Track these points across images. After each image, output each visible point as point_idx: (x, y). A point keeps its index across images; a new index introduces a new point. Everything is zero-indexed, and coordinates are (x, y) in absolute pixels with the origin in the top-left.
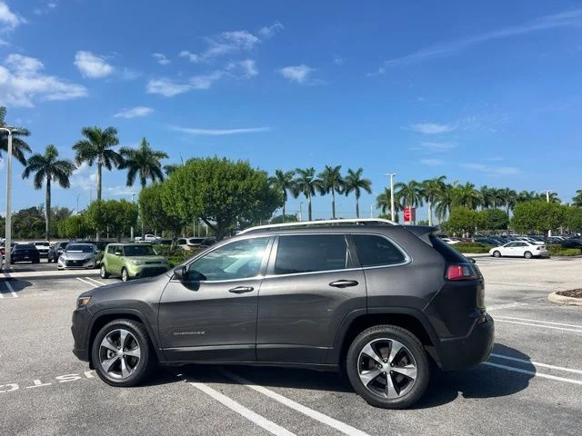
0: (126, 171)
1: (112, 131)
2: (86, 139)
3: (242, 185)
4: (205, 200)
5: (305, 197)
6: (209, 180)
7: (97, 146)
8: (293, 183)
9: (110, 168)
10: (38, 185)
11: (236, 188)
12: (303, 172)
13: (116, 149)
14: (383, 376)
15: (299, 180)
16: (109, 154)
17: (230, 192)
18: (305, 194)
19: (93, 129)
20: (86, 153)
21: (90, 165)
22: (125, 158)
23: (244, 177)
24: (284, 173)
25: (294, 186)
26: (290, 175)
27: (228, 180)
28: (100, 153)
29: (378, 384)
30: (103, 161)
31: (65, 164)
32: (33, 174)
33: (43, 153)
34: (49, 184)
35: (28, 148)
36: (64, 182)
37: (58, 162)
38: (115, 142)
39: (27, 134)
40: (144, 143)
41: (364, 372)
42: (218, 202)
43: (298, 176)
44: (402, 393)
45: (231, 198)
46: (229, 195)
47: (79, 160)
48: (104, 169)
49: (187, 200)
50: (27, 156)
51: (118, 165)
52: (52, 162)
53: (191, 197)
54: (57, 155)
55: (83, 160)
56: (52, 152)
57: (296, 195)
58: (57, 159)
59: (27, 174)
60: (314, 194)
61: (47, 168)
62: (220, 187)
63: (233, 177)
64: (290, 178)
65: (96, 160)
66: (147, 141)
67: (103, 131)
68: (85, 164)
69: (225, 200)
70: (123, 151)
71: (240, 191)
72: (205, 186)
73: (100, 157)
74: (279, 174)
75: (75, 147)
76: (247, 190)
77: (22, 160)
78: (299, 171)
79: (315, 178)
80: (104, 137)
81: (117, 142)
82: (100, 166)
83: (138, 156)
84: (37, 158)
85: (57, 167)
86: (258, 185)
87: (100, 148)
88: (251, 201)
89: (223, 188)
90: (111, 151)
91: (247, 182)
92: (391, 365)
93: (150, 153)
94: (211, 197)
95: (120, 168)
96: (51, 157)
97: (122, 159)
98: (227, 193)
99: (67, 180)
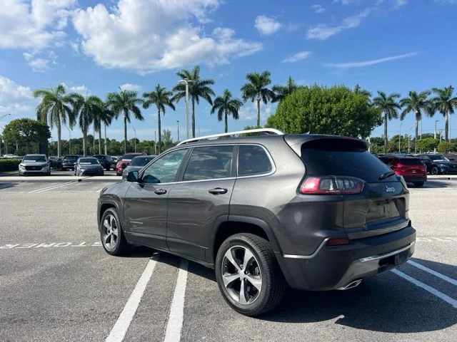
0: (277, 104)
1: (267, 74)
2: (249, 82)
3: (335, 107)
4: (302, 123)
5: (442, 115)
6: (306, 105)
7: (257, 87)
8: (427, 102)
9: (266, 102)
10: (220, 118)
11: (330, 110)
12: (440, 91)
13: (269, 87)
14: (239, 281)
15: (435, 99)
16: (265, 92)
17: (324, 114)
18: (441, 112)
19: (254, 74)
20: (249, 93)
21: (253, 101)
22: (276, 93)
23: (339, 100)
24: (418, 94)
25: (430, 106)
26: (423, 95)
27: (323, 103)
28: (259, 91)
30: (261, 97)
31: (235, 102)
32: (217, 111)
33: (222, 96)
34: (226, 117)
35: (213, 93)
36: (236, 116)
37: (232, 101)
38: (268, 81)
39: (212, 82)
40: (290, 79)
42: (314, 124)
43: (434, 95)
45: (324, 119)
46: (323, 116)
47: (245, 98)
48: (262, 102)
49: (289, 123)
50: (213, 99)
51: (271, 100)
52: (228, 101)
53: (290, 120)
54: (231, 96)
55: (248, 98)
56: (228, 94)
57: (431, 113)
58: (231, 99)
59: (213, 111)
61: (226, 107)
62: (315, 110)
63: (328, 101)
64: (424, 97)
65: (256, 97)
66: (292, 79)
67: (260, 75)
68: (249, 100)
69: (319, 121)
70: (275, 89)
71: (333, 113)
72: (302, 110)
73: (259, 95)
74: (414, 95)
75: (242, 89)
76: (340, 113)
77: (210, 101)
78: (435, 90)
79: (454, 95)
80: (261, 79)
81: (270, 82)
82: (259, 101)
83: (285, 90)
84: (218, 100)
85: (230, 104)
86: (351, 106)
87: (258, 88)
88: (345, 121)
89: (318, 111)
90: (266, 89)
91: (341, 104)
92: (245, 273)
93: (295, 88)
94: (307, 119)
95: (273, 102)
96: (227, 98)
97: (274, 94)
98: (321, 115)
99: (237, 113)
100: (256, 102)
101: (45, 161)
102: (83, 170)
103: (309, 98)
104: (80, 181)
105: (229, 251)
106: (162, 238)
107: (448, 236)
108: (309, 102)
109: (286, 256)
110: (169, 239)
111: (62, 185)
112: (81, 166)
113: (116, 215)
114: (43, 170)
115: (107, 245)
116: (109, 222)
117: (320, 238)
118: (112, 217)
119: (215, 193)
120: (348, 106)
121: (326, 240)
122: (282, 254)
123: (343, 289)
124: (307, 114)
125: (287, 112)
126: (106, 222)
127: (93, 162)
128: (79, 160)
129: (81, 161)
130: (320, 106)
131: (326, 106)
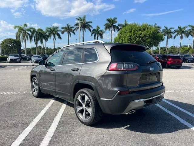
0: (120, 32)
1: (115, 18)
2: (108, 22)
3: (143, 33)
4: (128, 40)
5: (192, 37)
6: (130, 32)
7: (111, 24)
8: (186, 31)
9: (115, 31)
10: (95, 38)
11: (141, 34)
12: (192, 26)
13: (116, 24)
15: (189, 30)
16: (114, 27)
17: (138, 36)
18: (192, 36)
19: (110, 18)
20: (108, 27)
21: (109, 31)
22: (119, 27)
23: (145, 30)
24: (182, 28)
25: (187, 33)
27: (138, 31)
28: (112, 26)
30: (113, 29)
31: (102, 31)
33: (96, 28)
34: (97, 38)
35: (92, 27)
38: (116, 22)
39: (91, 22)
41: (78, 107)
42: (133, 40)
45: (138, 38)
46: (137, 37)
47: (106, 29)
48: (113, 31)
49: (122, 40)
51: (117, 30)
52: (98, 31)
54: (99, 28)
55: (107, 29)
56: (98, 28)
58: (100, 30)
59: (92, 35)
61: (97, 33)
62: (134, 34)
63: (140, 30)
64: (185, 29)
65: (111, 29)
66: (126, 21)
67: (112, 19)
68: (108, 30)
69: (136, 39)
70: (119, 25)
71: (142, 36)
72: (128, 34)
74: (180, 28)
75: (104, 25)
76: (145, 36)
77: (90, 31)
78: (189, 26)
80: (113, 21)
84: (94, 30)
85: (99, 32)
86: (150, 33)
88: (147, 39)
89: (135, 35)
90: (115, 25)
91: (145, 32)
92: (85, 106)
93: (128, 24)
94: (130, 38)
96: (98, 29)
97: (118, 27)
98: (137, 36)
99: (102, 36)
100: (110, 31)
101: (18, 57)
102: (34, 61)
103: (132, 29)
104: (33, 65)
105: (79, 96)
106: (54, 90)
107: (187, 90)
108: (131, 31)
109: (101, 99)
110: (56, 91)
111: (25, 67)
112: (34, 59)
113: (37, 80)
114: (17, 61)
115: (34, 93)
116: (34, 83)
117: (116, 91)
118: (35, 81)
119: (74, 70)
120: (148, 32)
121: (119, 91)
122: (100, 98)
123: (127, 114)
124: (131, 36)
125: (122, 35)
126: (33, 83)
127: (39, 57)
128: (33, 56)
129: (34, 57)
130: (136, 32)
131: (139, 32)
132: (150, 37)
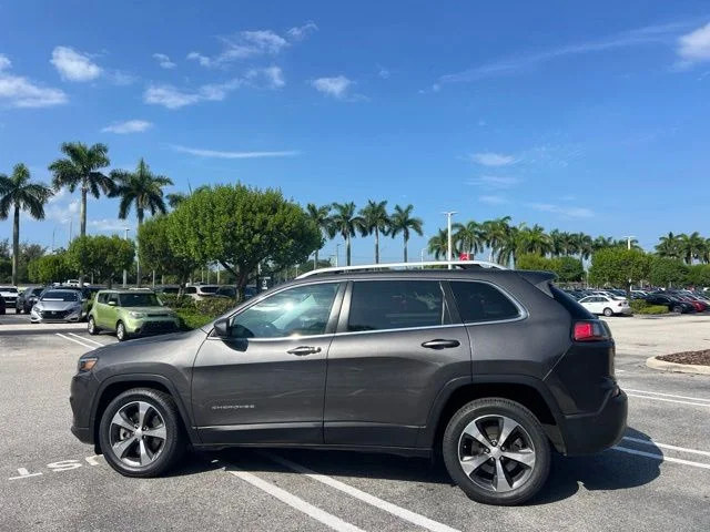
0: (118, 200)
1: (101, 149)
2: (67, 157)
3: (272, 220)
4: (225, 238)
5: (342, 237)
6: (231, 212)
7: (81, 167)
8: (328, 219)
9: (97, 195)
10: (3, 214)
11: (265, 223)
12: (341, 207)
13: (106, 172)
14: (490, 463)
15: (336, 217)
16: (96, 178)
17: (257, 228)
18: (343, 234)
19: (76, 145)
20: (66, 176)
21: (72, 191)
22: (117, 183)
23: (275, 211)
24: (317, 208)
25: (330, 224)
26: (324, 210)
27: (255, 213)
28: (85, 176)
29: (485, 473)
30: (89, 186)
31: (39, 188)
33: (10, 174)
34: (17, 214)
36: (38, 211)
37: (31, 187)
38: (104, 162)
40: (142, 164)
41: (466, 458)
42: (242, 241)
43: (334, 212)
44: (516, 484)
45: (258, 236)
46: (256, 232)
47: (57, 184)
48: (90, 196)
49: (201, 237)
51: (108, 192)
52: (22, 186)
53: (206, 233)
54: (28, 176)
55: (62, 184)
56: (22, 173)
57: (332, 235)
58: (28, 182)
60: (353, 234)
61: (17, 194)
62: (244, 221)
63: (261, 210)
64: (325, 214)
65: (80, 185)
66: (146, 163)
67: (89, 148)
68: (64, 190)
69: (250, 239)
70: (114, 175)
71: (270, 227)
72: (225, 220)
73: (85, 181)
75: (51, 168)
76: (279, 227)
78: (336, 205)
79: (356, 214)
80: (91, 155)
81: (108, 163)
82: (85, 192)
83: (134, 180)
85: (28, 192)
87: (84, 169)
88: (283, 241)
89: (249, 223)
90: (99, 173)
91: (279, 216)
92: (502, 449)
93: (149, 178)
94: (232, 234)
95: (110, 196)
96: (20, 180)
97: (113, 184)
98: (253, 229)
99: (41, 209)
100: (79, 194)
103: (234, 203)
105: (472, 423)
108: (234, 209)
110: (326, 425)
113: (160, 400)
118: (145, 406)
119: (435, 347)
132: (292, 235)
